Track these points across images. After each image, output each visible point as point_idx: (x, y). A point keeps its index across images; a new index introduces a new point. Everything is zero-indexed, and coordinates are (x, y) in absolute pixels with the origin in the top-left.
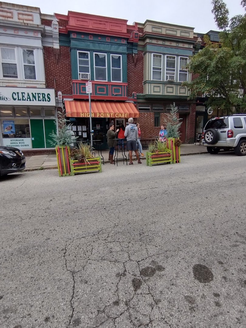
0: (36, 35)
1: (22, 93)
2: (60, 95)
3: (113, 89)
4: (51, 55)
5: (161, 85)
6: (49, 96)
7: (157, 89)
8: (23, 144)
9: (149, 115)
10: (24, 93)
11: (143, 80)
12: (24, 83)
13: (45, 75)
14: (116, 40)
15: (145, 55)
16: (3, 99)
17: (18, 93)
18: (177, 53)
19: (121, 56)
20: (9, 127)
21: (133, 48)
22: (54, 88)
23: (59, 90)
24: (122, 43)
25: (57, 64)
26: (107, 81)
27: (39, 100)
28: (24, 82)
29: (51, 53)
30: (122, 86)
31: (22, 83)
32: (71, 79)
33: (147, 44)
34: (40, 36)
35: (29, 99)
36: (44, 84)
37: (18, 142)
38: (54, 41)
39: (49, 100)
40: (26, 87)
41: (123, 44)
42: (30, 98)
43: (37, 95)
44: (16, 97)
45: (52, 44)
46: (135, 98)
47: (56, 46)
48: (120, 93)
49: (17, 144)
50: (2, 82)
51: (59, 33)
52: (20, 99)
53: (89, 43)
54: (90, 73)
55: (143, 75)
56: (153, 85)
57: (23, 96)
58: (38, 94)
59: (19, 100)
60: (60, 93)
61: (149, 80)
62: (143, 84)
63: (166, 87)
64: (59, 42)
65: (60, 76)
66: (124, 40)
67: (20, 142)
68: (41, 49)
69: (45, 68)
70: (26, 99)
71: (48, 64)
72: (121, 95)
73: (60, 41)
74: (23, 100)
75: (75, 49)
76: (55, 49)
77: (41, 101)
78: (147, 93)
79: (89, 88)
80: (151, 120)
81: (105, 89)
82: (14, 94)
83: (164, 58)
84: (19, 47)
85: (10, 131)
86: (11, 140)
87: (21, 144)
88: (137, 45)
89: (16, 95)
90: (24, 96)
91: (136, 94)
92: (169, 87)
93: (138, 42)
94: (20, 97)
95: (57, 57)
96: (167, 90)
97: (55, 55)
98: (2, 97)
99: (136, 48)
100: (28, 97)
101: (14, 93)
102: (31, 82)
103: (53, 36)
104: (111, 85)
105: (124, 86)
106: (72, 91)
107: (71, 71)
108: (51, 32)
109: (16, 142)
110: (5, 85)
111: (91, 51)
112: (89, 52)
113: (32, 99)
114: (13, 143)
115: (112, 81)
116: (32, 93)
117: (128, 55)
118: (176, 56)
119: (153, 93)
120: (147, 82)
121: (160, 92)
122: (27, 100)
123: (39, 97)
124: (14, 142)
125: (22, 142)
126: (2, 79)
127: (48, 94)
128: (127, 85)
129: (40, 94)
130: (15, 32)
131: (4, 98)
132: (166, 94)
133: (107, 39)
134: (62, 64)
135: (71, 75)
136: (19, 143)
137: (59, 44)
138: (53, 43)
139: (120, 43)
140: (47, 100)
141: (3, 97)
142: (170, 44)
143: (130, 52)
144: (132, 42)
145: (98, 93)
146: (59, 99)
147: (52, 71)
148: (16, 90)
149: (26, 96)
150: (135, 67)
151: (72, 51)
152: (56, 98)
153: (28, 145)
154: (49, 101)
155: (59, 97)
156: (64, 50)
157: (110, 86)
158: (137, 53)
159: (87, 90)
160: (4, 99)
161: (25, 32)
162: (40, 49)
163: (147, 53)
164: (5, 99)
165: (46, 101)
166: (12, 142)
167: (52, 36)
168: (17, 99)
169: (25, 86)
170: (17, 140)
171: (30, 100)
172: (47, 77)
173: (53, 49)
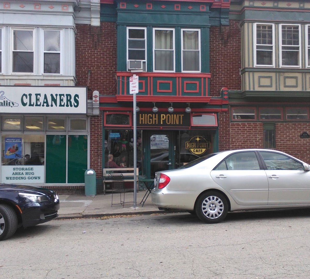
0: (66, 10)
1: (37, 95)
2: (96, 97)
3: (185, 85)
4: (87, 36)
5: (273, 75)
6: (77, 98)
7: (265, 82)
8: (31, 176)
9: (253, 127)
10: (40, 95)
11: (240, 67)
12: (41, 80)
13: (76, 66)
14: (190, 7)
15: (243, 26)
16: (7, 105)
17: (30, 95)
18: (301, 19)
19: (199, 30)
20: (14, 147)
21: (222, 16)
22: (86, 85)
23: (95, 89)
24: (201, 10)
25: (96, 49)
26: (174, 71)
27: (61, 105)
28: (42, 78)
29: (87, 33)
30: (201, 78)
31: (38, 80)
32: (116, 70)
33: (245, 9)
34: (71, 9)
35: (45, 104)
36: (71, 80)
37: (24, 172)
38: (92, 16)
39: (76, 104)
40: (43, 85)
41: (204, 12)
42: (47, 102)
43: (58, 97)
44: (26, 100)
45: (88, 19)
46: (226, 97)
47: (96, 22)
48: (197, 91)
49: (22, 176)
50: (10, 79)
51: (101, 4)
52: (32, 104)
53: (147, 15)
54: (146, 61)
55: (240, 58)
56: (257, 75)
57: (37, 100)
58: (60, 95)
59: (30, 105)
60: (96, 93)
61: (251, 66)
62: (240, 74)
63: (282, 78)
64: (99, 16)
65: (98, 67)
66: (205, 6)
67: (28, 171)
68: (71, 28)
69: (76, 55)
70: (42, 104)
71: (82, 49)
72: (199, 93)
73: (101, 15)
74: (37, 105)
75: (124, 25)
76: (94, 27)
77: (64, 106)
78: (247, 89)
79: (134, 85)
80: (258, 136)
81: (171, 84)
82: (24, 97)
83: (277, 29)
84: (39, 28)
85: (13, 153)
86: (14, 169)
87: (28, 176)
88: (227, 12)
89: (27, 98)
90: (39, 100)
91: (227, 91)
92: (288, 77)
93: (229, 6)
94: (34, 100)
95: (96, 38)
96: (285, 83)
97: (94, 35)
98: (6, 102)
99: (227, 16)
100: (45, 101)
101: (24, 95)
102: (53, 78)
103: (92, 9)
104: (182, 77)
105: (205, 78)
106: (116, 89)
107: (116, 57)
108: (88, 3)
109: (21, 171)
110: (13, 83)
111: (148, 27)
112: (145, 29)
113: (50, 104)
114: (16, 174)
115: (183, 71)
116: (52, 95)
117: (212, 28)
118: (300, 25)
119: (257, 89)
120: (246, 70)
121: (271, 86)
122: (43, 106)
123: (61, 100)
124: (18, 171)
125: (31, 171)
126: (10, 74)
127: (77, 96)
128: (210, 76)
129: (63, 95)
130: (35, 8)
131: (9, 103)
132: (283, 89)
133: (175, 7)
134: (102, 48)
135: (116, 64)
136: (26, 174)
137: (99, 20)
138: (91, 18)
139: (198, 11)
140: (73, 104)
141: (9, 101)
142: (287, 5)
143: (217, 24)
144: (220, 7)
145: (158, 90)
146: (94, 103)
147: (87, 59)
148: (27, 91)
149: (42, 99)
150: (225, 47)
151: (120, 27)
152: (89, 101)
153: (39, 178)
154: (76, 106)
155: (94, 99)
156: (108, 26)
157: (180, 79)
158: (227, 23)
159: (131, 88)
160: (9, 105)
161: (49, 6)
162: (69, 29)
163: (245, 23)
164: (11, 104)
165: (71, 106)
166: (15, 172)
167: (90, 8)
168: (28, 104)
169: (43, 83)
170: (23, 169)
171: (48, 105)
172: (79, 68)
173: (90, 27)
